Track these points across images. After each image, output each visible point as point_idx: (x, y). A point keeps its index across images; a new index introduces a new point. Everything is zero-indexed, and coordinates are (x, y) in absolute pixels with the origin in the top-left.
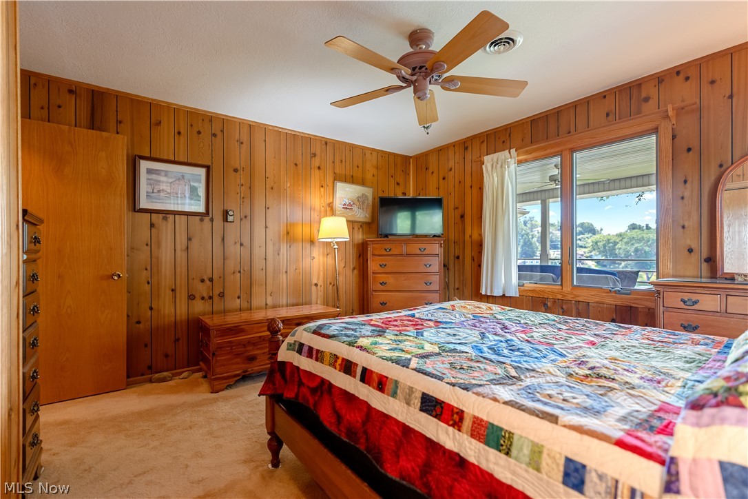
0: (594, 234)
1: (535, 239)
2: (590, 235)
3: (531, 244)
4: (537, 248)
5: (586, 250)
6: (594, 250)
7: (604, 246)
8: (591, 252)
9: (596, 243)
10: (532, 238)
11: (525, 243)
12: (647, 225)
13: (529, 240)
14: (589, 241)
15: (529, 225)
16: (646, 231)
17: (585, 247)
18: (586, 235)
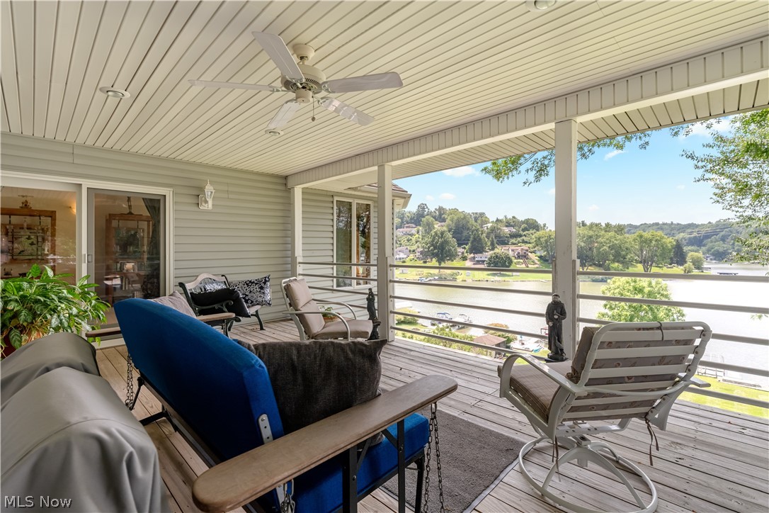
0: (538, 230)
1: (484, 235)
2: (534, 231)
3: (480, 239)
4: (486, 244)
5: (530, 245)
6: (537, 245)
7: (546, 241)
8: (534, 248)
9: (539, 239)
10: (482, 234)
11: (475, 239)
12: (583, 222)
13: (478, 236)
14: (533, 237)
15: (479, 222)
16: (582, 227)
17: (530, 243)
18: (531, 231)
